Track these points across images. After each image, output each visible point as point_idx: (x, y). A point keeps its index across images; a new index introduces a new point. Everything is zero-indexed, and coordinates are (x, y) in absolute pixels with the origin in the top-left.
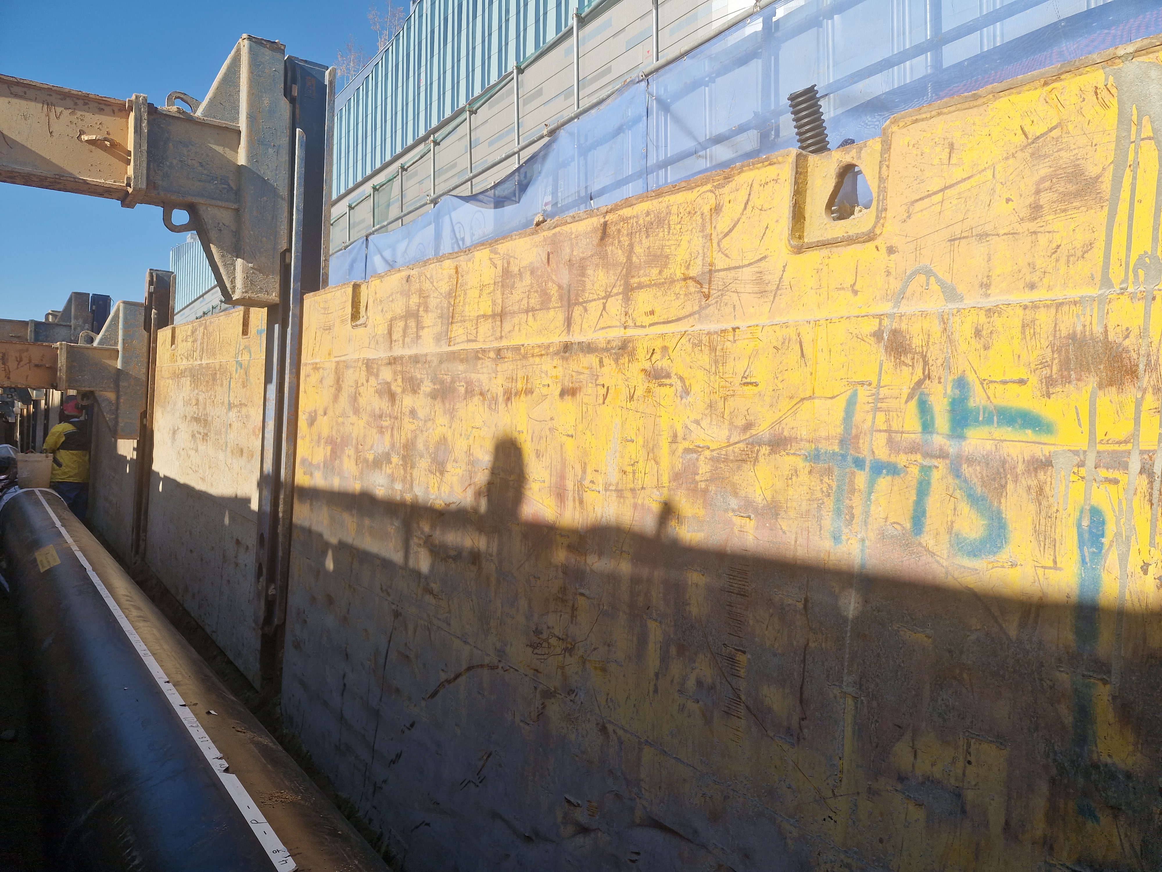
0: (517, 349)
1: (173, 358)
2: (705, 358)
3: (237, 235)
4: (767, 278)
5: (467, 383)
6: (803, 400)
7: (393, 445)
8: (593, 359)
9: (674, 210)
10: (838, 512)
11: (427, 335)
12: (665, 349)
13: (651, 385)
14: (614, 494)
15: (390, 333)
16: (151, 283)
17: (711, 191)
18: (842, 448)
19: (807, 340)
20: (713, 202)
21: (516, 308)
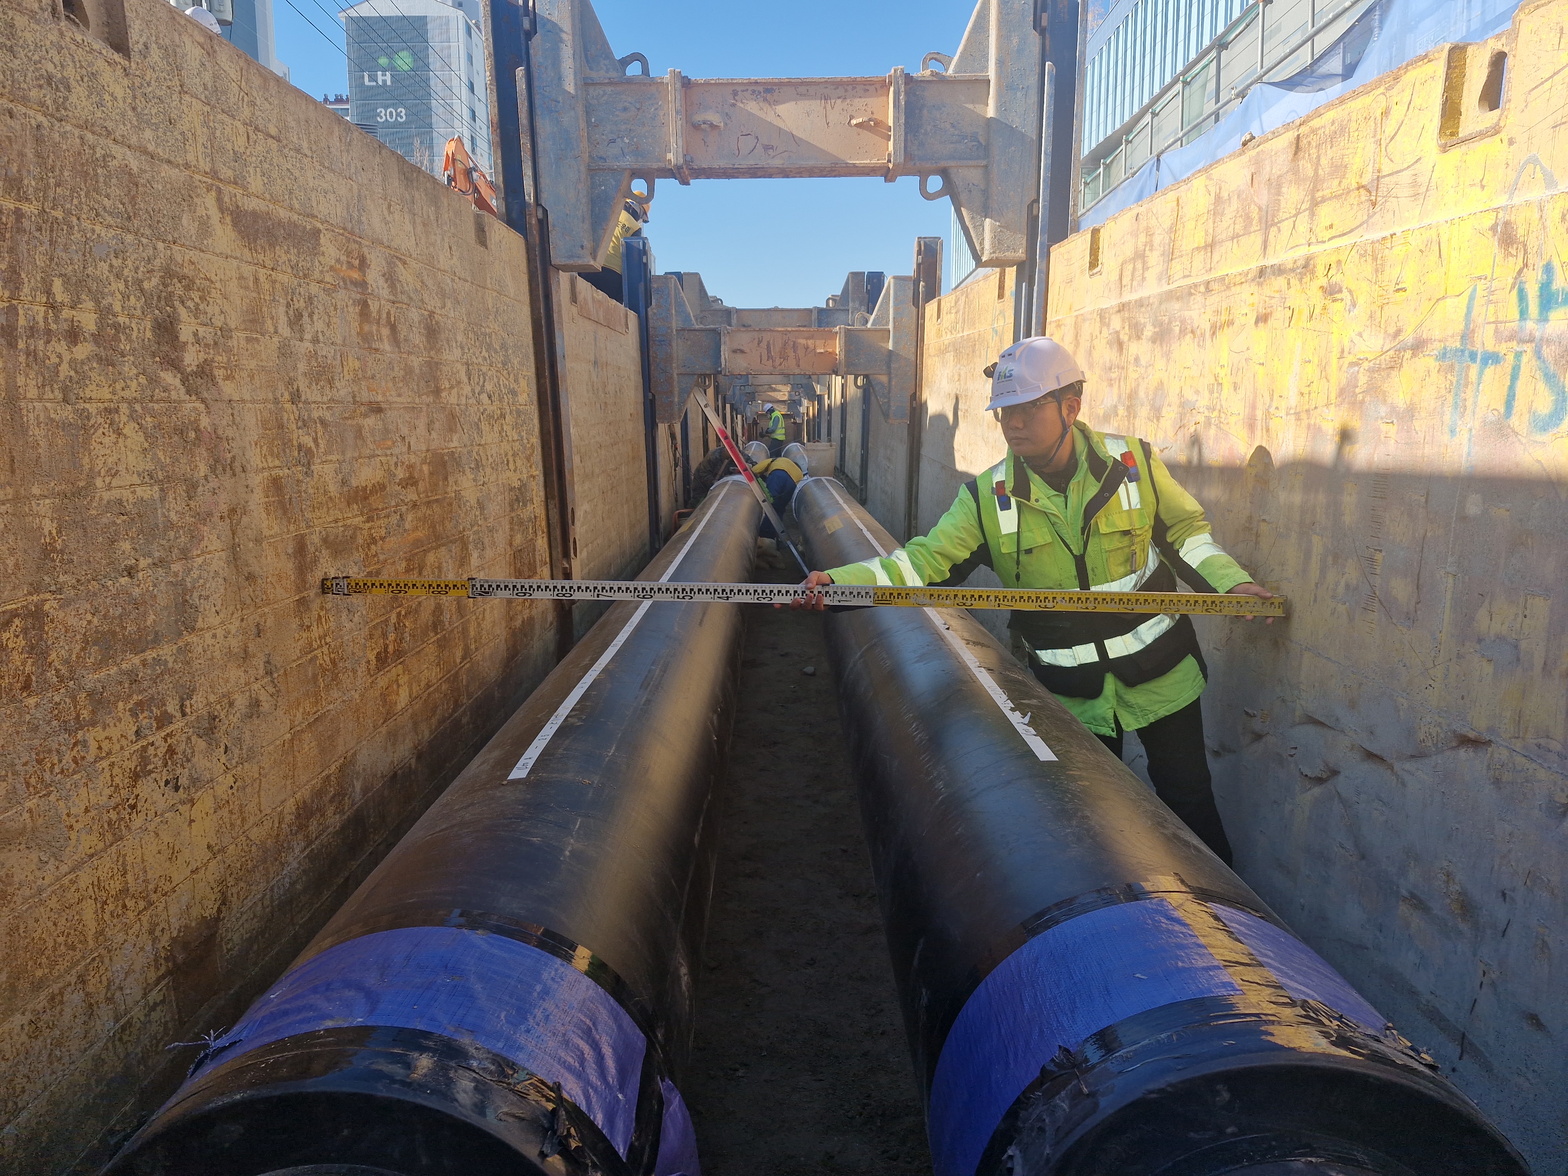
0: (1222, 279)
1: (939, 334)
2: (1368, 269)
3: (986, 193)
4: (1420, 180)
5: (1181, 322)
6: (1438, 300)
7: (1120, 397)
8: (1281, 281)
9: (1354, 118)
10: (1456, 406)
11: (1151, 275)
12: (1339, 262)
13: (1327, 302)
14: (1293, 417)
15: (1121, 279)
16: (919, 253)
17: (1383, 94)
18: (1462, 345)
19: (1444, 239)
20: (1384, 105)
21: (1223, 236)
